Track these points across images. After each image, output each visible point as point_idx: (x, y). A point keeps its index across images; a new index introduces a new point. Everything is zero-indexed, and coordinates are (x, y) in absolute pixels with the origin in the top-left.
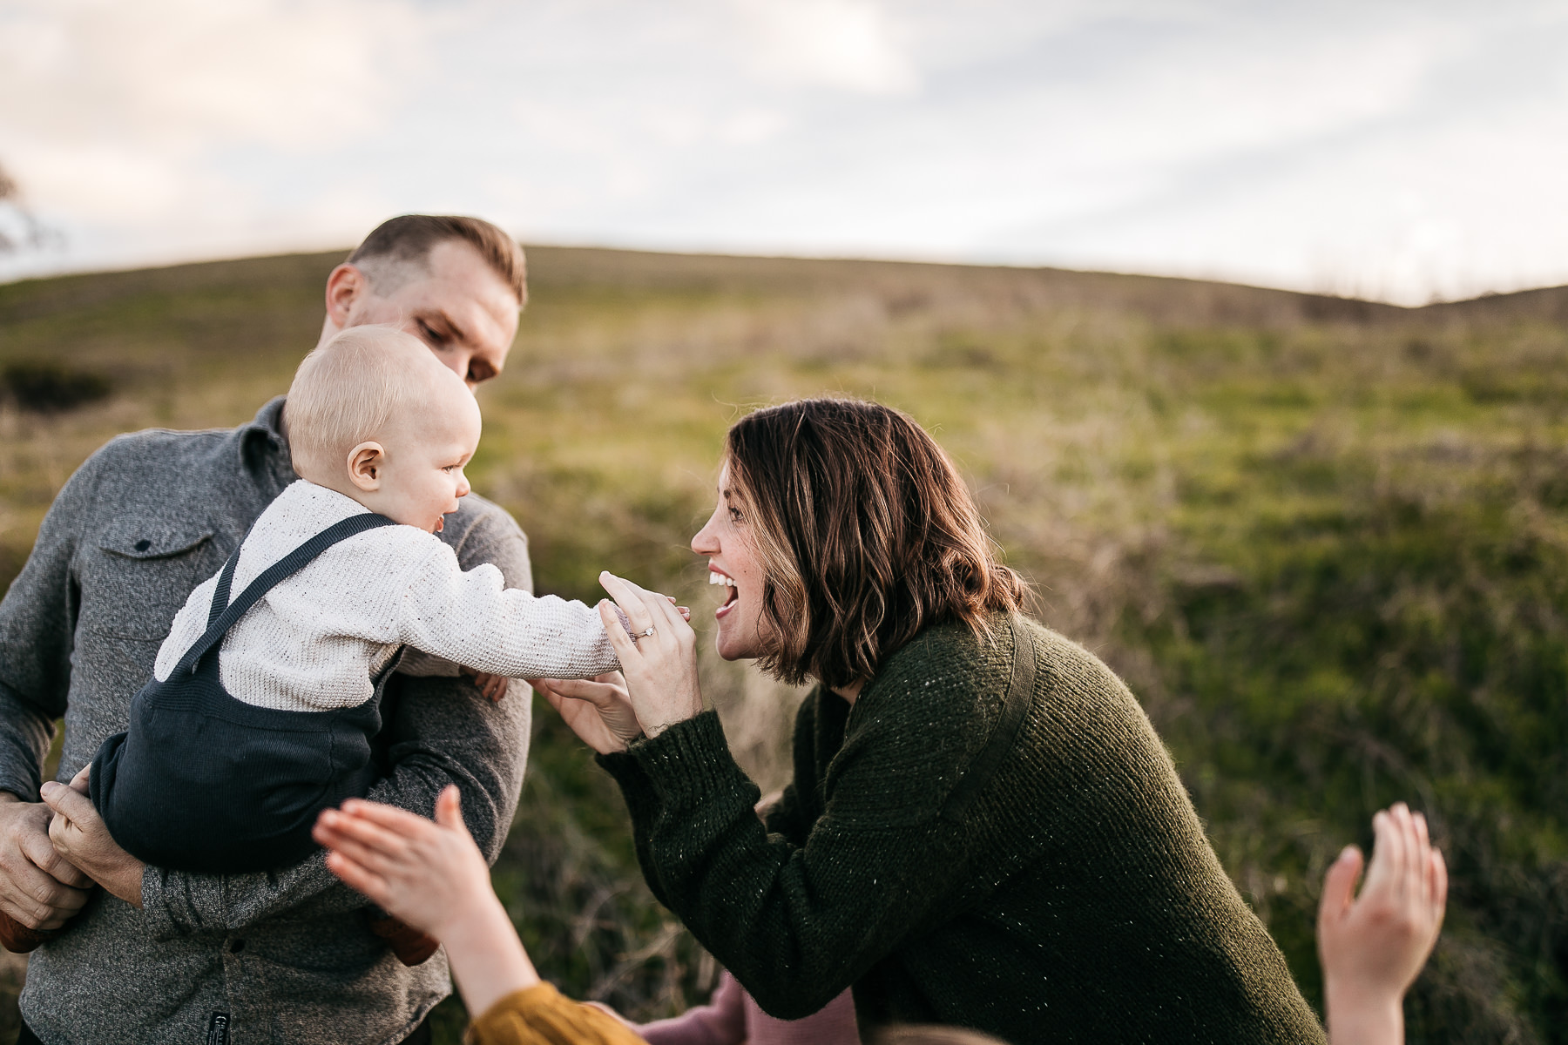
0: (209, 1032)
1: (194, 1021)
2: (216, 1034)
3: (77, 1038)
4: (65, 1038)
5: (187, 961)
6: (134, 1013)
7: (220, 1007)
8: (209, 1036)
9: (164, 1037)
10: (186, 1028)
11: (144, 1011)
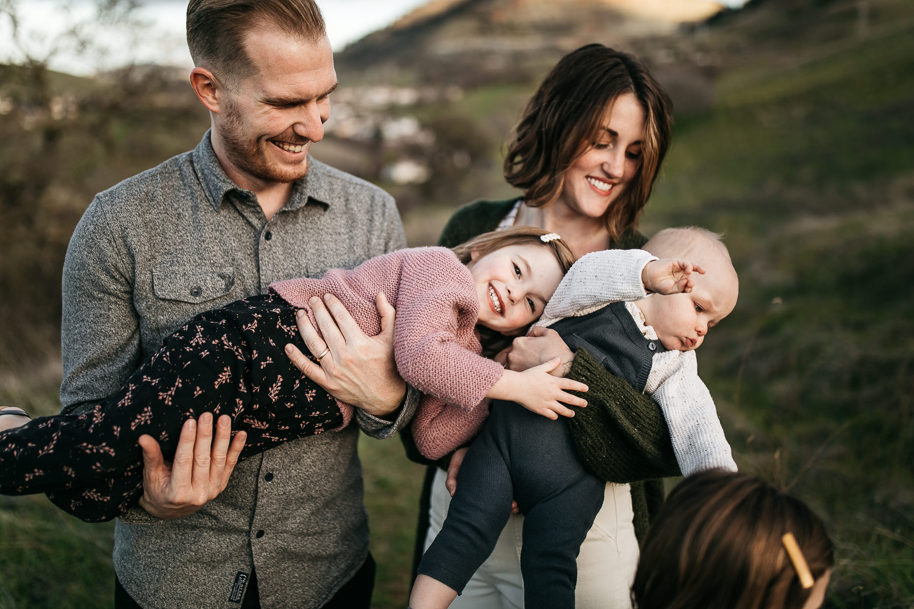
0: (234, 584)
1: (226, 576)
2: (239, 585)
3: (144, 583)
4: (135, 582)
5: (230, 539)
6: (187, 568)
7: (243, 569)
8: (234, 586)
9: (205, 584)
10: (220, 580)
11: (194, 566)
